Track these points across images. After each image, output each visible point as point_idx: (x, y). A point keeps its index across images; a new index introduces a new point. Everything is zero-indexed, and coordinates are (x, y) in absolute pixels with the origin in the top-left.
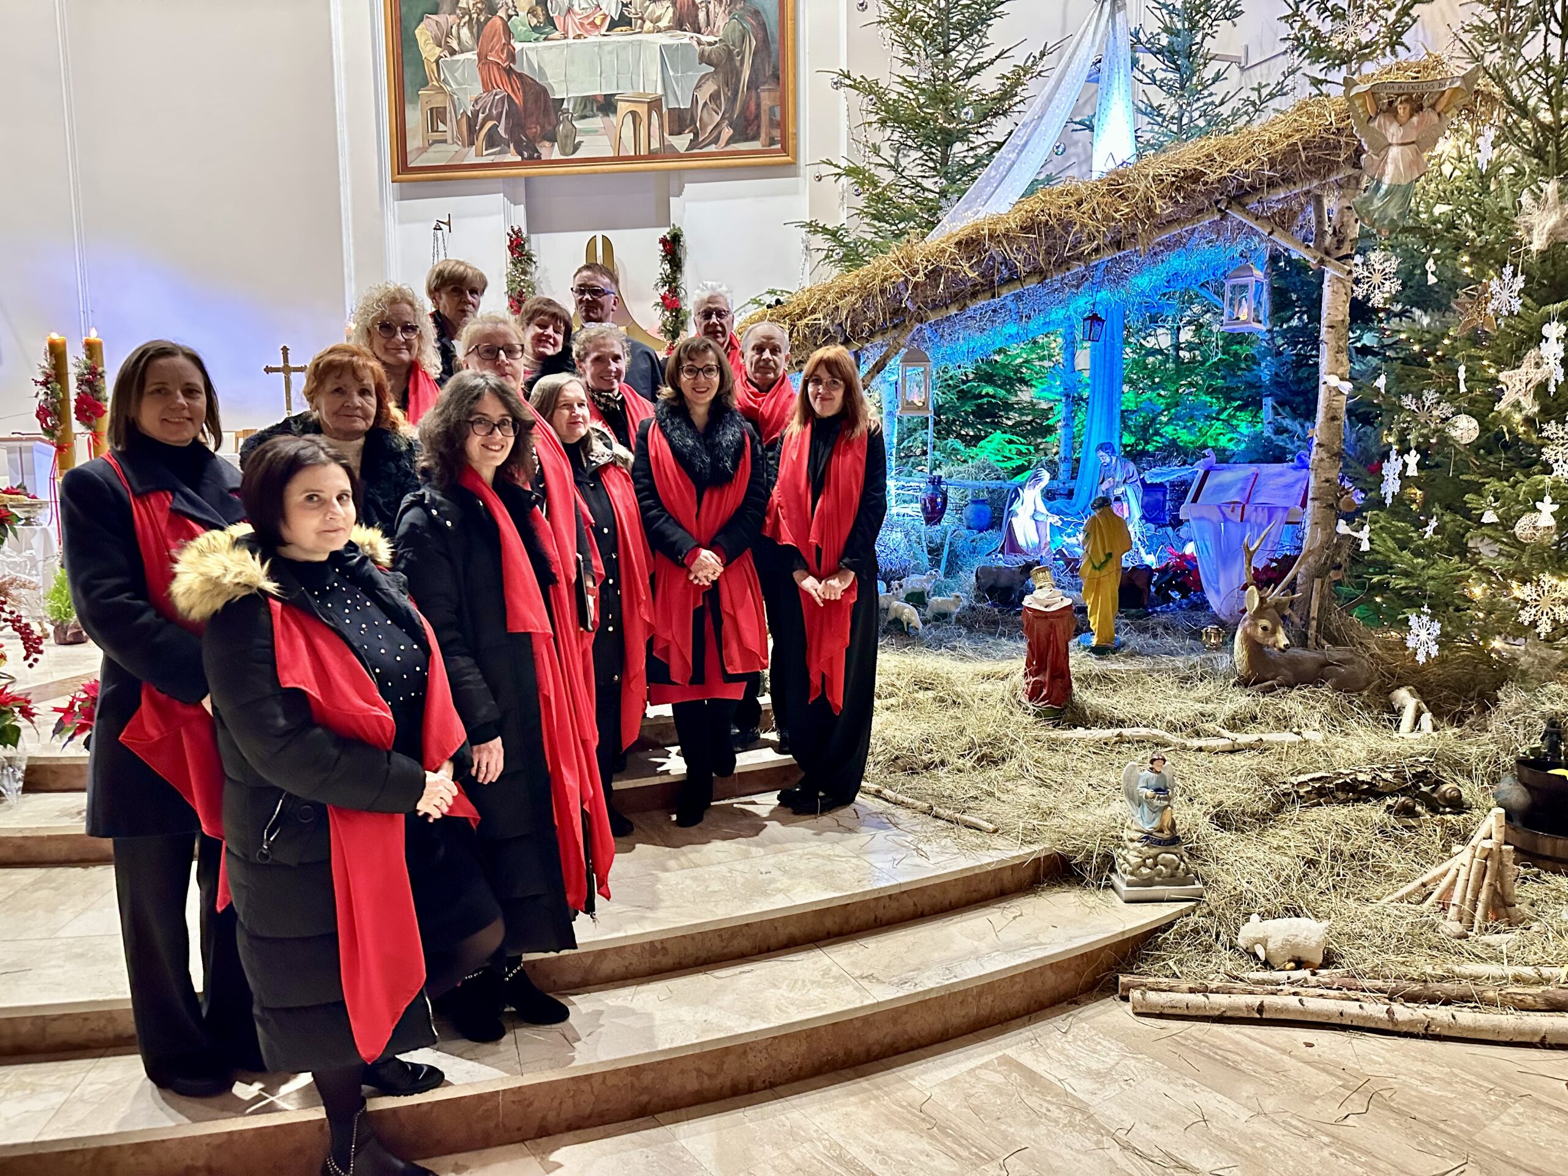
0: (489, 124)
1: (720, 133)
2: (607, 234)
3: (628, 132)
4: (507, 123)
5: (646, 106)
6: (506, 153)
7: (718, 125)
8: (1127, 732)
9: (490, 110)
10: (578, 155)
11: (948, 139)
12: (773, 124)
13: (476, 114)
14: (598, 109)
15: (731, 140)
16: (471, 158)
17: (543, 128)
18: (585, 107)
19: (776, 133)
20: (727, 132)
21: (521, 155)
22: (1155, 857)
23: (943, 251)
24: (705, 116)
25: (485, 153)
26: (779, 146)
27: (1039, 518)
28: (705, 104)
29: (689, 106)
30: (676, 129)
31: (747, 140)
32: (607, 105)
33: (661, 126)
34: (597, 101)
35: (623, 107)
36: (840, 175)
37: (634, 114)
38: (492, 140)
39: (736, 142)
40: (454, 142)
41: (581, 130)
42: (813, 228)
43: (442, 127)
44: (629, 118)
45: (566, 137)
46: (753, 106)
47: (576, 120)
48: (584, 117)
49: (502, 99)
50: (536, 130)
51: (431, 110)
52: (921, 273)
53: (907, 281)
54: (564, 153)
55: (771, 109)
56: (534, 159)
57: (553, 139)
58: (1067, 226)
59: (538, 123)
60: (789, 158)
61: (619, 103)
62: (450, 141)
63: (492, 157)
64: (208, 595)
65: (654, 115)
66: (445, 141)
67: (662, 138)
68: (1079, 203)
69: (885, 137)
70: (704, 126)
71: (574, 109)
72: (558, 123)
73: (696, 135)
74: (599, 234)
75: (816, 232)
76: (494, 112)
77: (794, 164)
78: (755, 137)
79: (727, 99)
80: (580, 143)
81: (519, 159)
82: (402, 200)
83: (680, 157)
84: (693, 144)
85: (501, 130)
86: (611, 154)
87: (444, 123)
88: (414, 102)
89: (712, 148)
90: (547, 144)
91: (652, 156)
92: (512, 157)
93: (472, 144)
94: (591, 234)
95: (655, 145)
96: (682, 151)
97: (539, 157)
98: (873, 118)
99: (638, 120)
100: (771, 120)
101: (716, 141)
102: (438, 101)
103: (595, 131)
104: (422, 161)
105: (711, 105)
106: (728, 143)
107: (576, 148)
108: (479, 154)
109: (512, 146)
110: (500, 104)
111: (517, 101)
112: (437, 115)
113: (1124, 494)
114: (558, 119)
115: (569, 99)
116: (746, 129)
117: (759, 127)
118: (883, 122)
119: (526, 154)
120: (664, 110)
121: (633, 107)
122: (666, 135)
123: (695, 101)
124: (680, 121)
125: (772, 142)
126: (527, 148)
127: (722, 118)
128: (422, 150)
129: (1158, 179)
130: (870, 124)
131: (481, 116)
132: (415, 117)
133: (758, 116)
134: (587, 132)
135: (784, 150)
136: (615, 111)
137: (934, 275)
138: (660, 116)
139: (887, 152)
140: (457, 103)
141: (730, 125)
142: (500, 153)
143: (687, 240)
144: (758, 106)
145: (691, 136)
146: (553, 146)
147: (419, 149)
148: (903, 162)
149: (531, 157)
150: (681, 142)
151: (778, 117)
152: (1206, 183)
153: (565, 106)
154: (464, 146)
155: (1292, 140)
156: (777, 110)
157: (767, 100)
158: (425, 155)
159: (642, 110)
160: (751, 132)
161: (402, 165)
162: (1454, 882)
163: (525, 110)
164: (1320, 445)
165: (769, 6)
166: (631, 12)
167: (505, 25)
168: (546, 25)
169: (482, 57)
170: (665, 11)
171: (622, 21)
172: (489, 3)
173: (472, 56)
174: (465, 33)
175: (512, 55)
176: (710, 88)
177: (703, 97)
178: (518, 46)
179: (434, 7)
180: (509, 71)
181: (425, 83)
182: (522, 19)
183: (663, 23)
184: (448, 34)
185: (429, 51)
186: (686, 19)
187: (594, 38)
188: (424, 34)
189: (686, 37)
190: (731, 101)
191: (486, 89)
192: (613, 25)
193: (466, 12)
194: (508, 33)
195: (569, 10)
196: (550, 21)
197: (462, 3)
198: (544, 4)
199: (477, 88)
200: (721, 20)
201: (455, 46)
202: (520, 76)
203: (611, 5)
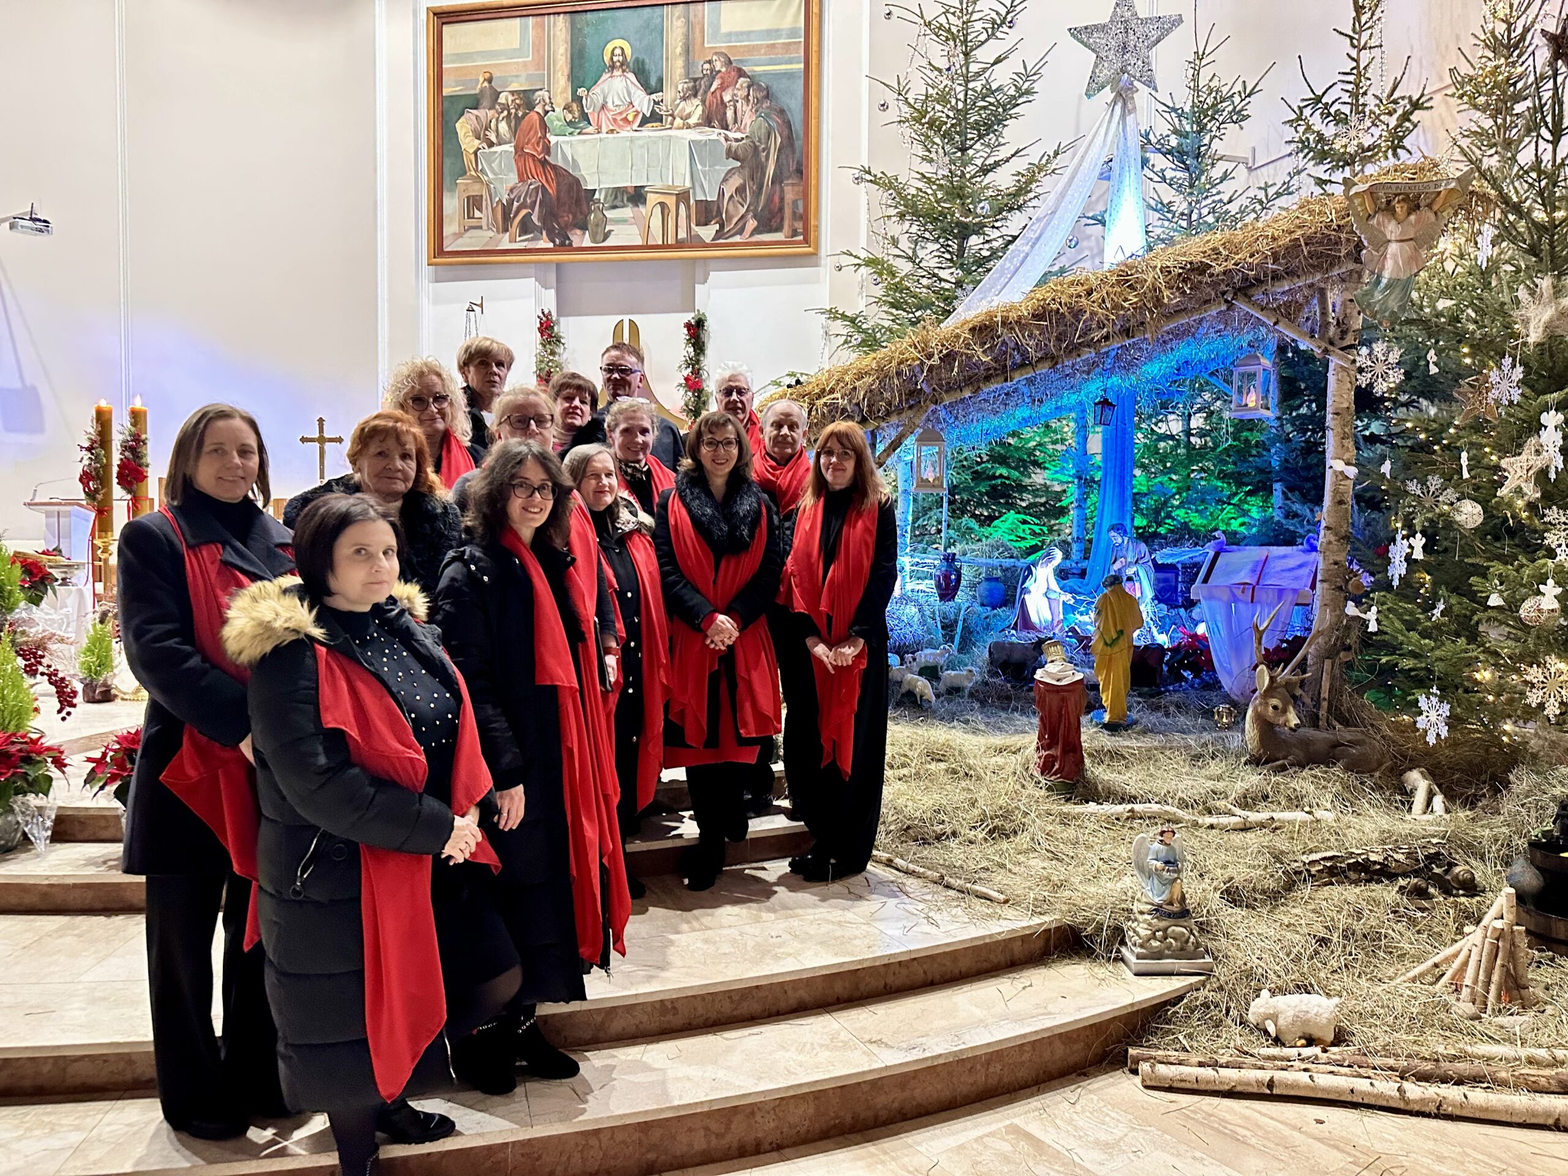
0: (523, 212)
1: (745, 225)
2: (634, 318)
3: (656, 222)
4: (540, 211)
5: (674, 198)
6: (539, 239)
7: (743, 217)
8: (1138, 807)
9: (525, 199)
10: (608, 243)
11: (964, 232)
12: (795, 216)
13: (511, 202)
14: (629, 200)
15: (756, 231)
16: (505, 245)
17: (575, 216)
18: (616, 198)
19: (799, 225)
20: (752, 224)
21: (554, 242)
22: (1165, 930)
23: (958, 336)
24: (731, 208)
25: (518, 239)
26: (801, 238)
27: (1052, 596)
28: (732, 196)
29: (715, 199)
30: (703, 220)
31: (770, 231)
32: (637, 196)
33: (689, 217)
34: (627, 193)
35: (652, 199)
36: (860, 265)
37: (663, 205)
39: (761, 233)
40: (489, 229)
41: (611, 220)
42: (833, 314)
43: (477, 214)
44: (658, 209)
45: (597, 225)
46: (777, 199)
47: (608, 209)
48: (614, 207)
49: (537, 189)
50: (568, 218)
51: (468, 198)
52: (936, 357)
53: (922, 363)
54: (594, 241)
55: (795, 202)
56: (565, 245)
57: (584, 228)
58: (1077, 313)
59: (570, 212)
60: (810, 250)
61: (649, 196)
62: (485, 227)
63: (525, 244)
64: (259, 638)
65: (682, 207)
66: (480, 227)
67: (689, 228)
68: (1089, 293)
69: (904, 230)
70: (729, 218)
71: (605, 199)
72: (590, 212)
73: (722, 226)
74: (626, 319)
75: (835, 318)
76: (529, 201)
77: (815, 254)
78: (779, 229)
79: (753, 193)
80: (610, 232)
81: (551, 245)
82: (437, 281)
83: (706, 246)
84: (719, 234)
85: (535, 218)
86: (639, 242)
87: (480, 210)
88: (452, 191)
89: (737, 239)
90: (578, 232)
91: (679, 245)
92: (544, 243)
93: (506, 230)
94: (619, 318)
95: (682, 235)
96: (708, 241)
97: (571, 245)
98: (892, 212)
99: (666, 211)
100: (794, 213)
101: (741, 232)
102: (475, 190)
103: (624, 221)
104: (457, 246)
105: (737, 198)
106: (752, 235)
107: (606, 236)
108: (512, 240)
109: (544, 233)
110: (534, 194)
111: (550, 191)
112: (474, 202)
113: (1137, 574)
114: (589, 208)
115: (601, 190)
116: (769, 221)
117: (782, 219)
118: (902, 216)
119: (558, 241)
120: (692, 201)
121: (662, 198)
122: (693, 226)
123: (721, 194)
124: (707, 213)
125: (795, 233)
126: (559, 235)
127: (747, 210)
128: (458, 235)
129: (1167, 271)
130: (889, 217)
131: (516, 204)
132: (452, 204)
133: (781, 209)
134: (618, 221)
135: (806, 241)
136: (644, 202)
137: (949, 358)
138: (688, 207)
139: (905, 245)
140: (493, 191)
141: (755, 217)
142: (532, 239)
143: (710, 325)
144: (782, 199)
145: (717, 227)
146: (584, 234)
147: (455, 234)
148: (921, 254)
149: (562, 244)
150: (708, 233)
151: (801, 210)
152: (1211, 275)
153: (597, 196)
154: (498, 232)
155: (1296, 236)
156: (800, 204)
157: (790, 195)
158: (460, 241)
159: (671, 201)
160: (774, 224)
161: (438, 250)
162: (1466, 963)
163: (558, 199)
164: (1328, 528)
165: (794, 105)
166: (662, 110)
167: (542, 119)
168: (580, 120)
169: (519, 149)
170: (695, 109)
171: (654, 118)
172: (527, 99)
173: (509, 148)
174: (503, 127)
175: (547, 149)
176: (736, 181)
177: (729, 190)
178: (553, 139)
179: (475, 103)
180: (544, 163)
181: (463, 173)
182: (557, 118)
183: (693, 120)
184: (488, 127)
185: (468, 143)
186: (714, 117)
187: (626, 133)
188: (464, 127)
189: (714, 134)
190: (757, 194)
191: (521, 179)
192: (645, 121)
193: (505, 107)
194: (544, 127)
195: (603, 107)
196: (585, 117)
197: (502, 99)
198: (578, 99)
199: (513, 178)
200: (748, 118)
201: (493, 139)
202: (555, 167)
203: (643, 102)
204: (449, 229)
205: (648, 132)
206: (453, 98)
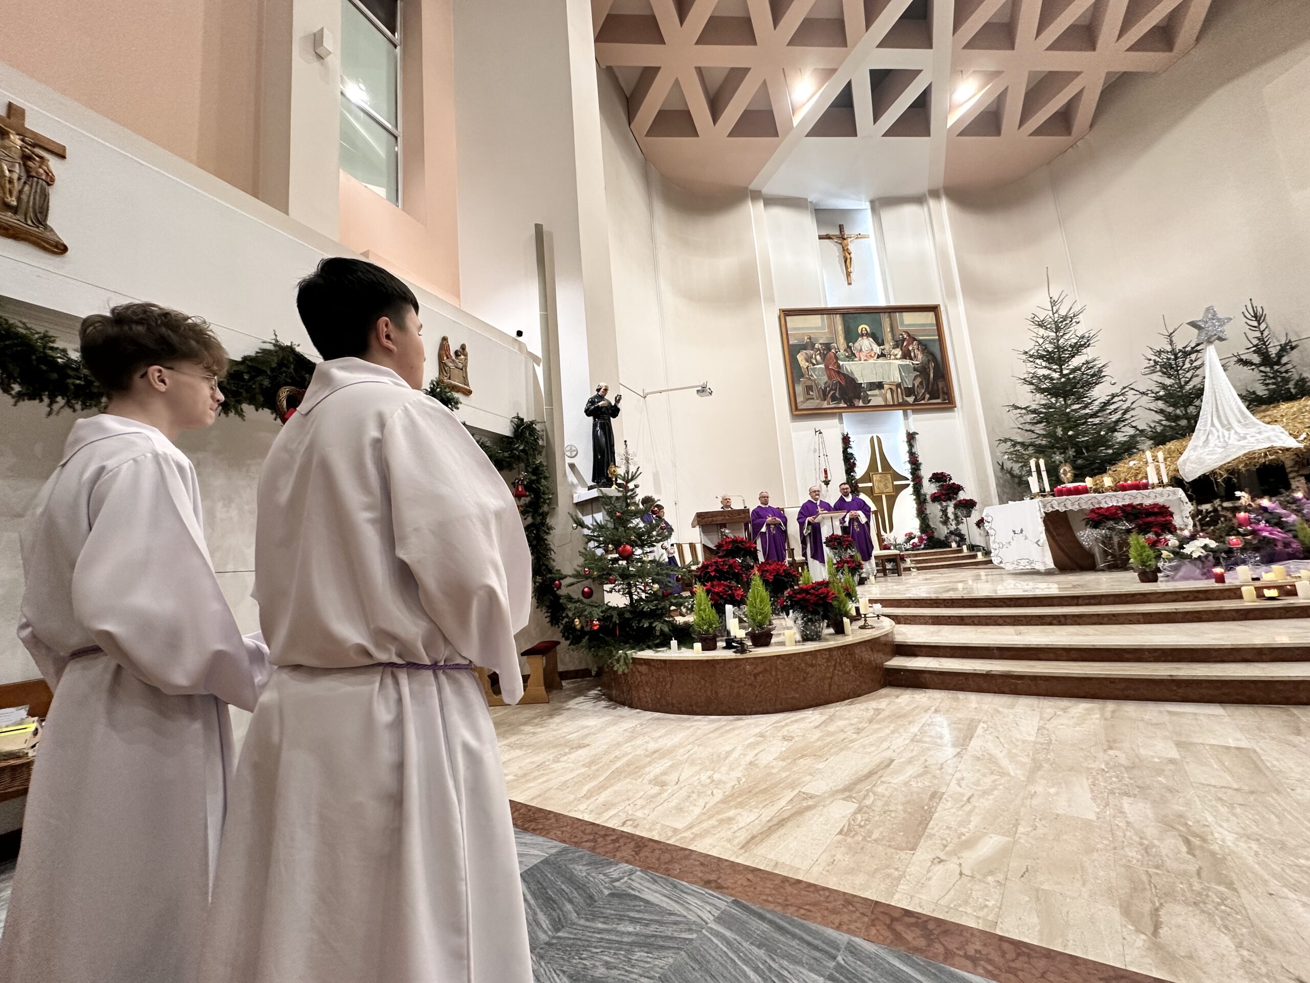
0: (832, 392)
1: (925, 396)
2: (878, 435)
3: (889, 396)
4: (839, 392)
5: (895, 386)
6: (840, 403)
7: (924, 393)
9: (832, 387)
10: (871, 404)
13: (826, 388)
14: (876, 387)
15: (929, 399)
16: (825, 405)
17: (854, 394)
18: (871, 386)
19: (946, 397)
20: (927, 396)
21: (847, 404)
24: (918, 390)
25: (831, 403)
28: (918, 386)
29: (912, 387)
31: (934, 399)
32: (880, 386)
33: (902, 394)
34: (876, 384)
35: (886, 387)
37: (891, 389)
38: (834, 398)
39: (931, 399)
40: (817, 399)
43: (811, 393)
44: (889, 391)
46: (936, 387)
48: (870, 390)
49: (836, 383)
50: (851, 395)
51: (806, 386)
56: (851, 406)
57: (859, 399)
59: (852, 392)
60: (952, 406)
61: (885, 385)
62: (815, 398)
65: (899, 390)
66: (813, 399)
70: (918, 394)
72: (861, 392)
73: (916, 397)
74: (874, 435)
76: (834, 388)
77: (954, 407)
78: (938, 398)
79: (926, 384)
81: (845, 406)
83: (909, 405)
84: (915, 400)
85: (837, 394)
86: (883, 404)
87: (812, 391)
89: (923, 402)
90: (857, 400)
91: (900, 405)
92: (842, 405)
93: (825, 400)
94: (872, 435)
95: (900, 400)
97: (854, 405)
99: (893, 391)
101: (924, 399)
102: (809, 383)
103: (876, 395)
104: (803, 406)
105: (920, 386)
106: (927, 400)
107: (869, 401)
108: (829, 404)
109: (842, 400)
110: (836, 385)
111: (843, 383)
112: (809, 388)
114: (860, 390)
116: (934, 395)
117: (939, 394)
120: (902, 388)
121: (890, 386)
122: (904, 397)
123: (914, 385)
124: (909, 392)
125: (944, 400)
126: (848, 402)
127: (925, 391)
128: (803, 402)
131: (828, 389)
132: (799, 389)
133: (938, 391)
134: (873, 396)
136: (883, 388)
138: (901, 390)
140: (817, 384)
141: (928, 393)
142: (837, 403)
143: (917, 435)
144: (938, 387)
145: (914, 397)
146: (859, 401)
150: (911, 400)
154: (821, 401)
157: (941, 384)
158: (805, 404)
159: (894, 388)
160: (936, 396)
161: (794, 408)
163: (846, 387)
165: (936, 350)
166: (885, 352)
167: (835, 355)
168: (852, 356)
169: (827, 367)
170: (898, 352)
171: (882, 355)
172: (827, 347)
173: (822, 366)
174: (818, 357)
175: (839, 366)
176: (919, 380)
177: (917, 383)
178: (841, 363)
179: (804, 347)
180: (839, 372)
181: (803, 376)
182: (842, 353)
183: (898, 356)
184: (811, 357)
185: (803, 364)
186: (906, 355)
187: (871, 361)
188: (801, 357)
189: (907, 362)
190: (928, 385)
191: (829, 377)
192: (879, 357)
193: (818, 349)
194: (837, 358)
195: (861, 350)
196: (854, 354)
197: (817, 346)
198: (850, 347)
199: (825, 378)
200: (920, 356)
201: (814, 362)
202: (844, 374)
203: (877, 349)
204: (800, 399)
205: (881, 361)
206: (793, 345)
